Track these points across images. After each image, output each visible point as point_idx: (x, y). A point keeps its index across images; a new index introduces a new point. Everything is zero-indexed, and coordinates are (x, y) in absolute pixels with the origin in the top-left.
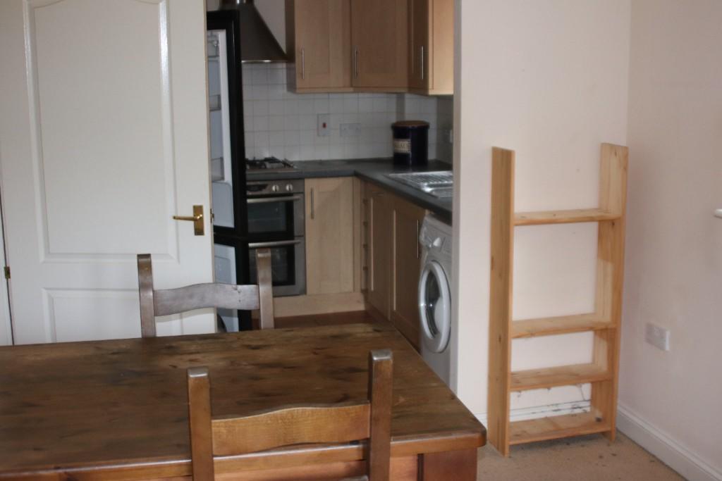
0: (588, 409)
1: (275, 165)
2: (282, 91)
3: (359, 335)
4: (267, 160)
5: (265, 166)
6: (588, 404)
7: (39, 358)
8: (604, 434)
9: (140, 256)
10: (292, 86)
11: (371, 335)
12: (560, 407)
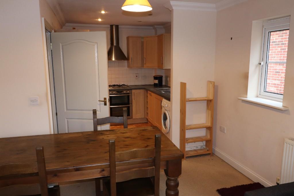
0: (205, 147)
1: (125, 86)
2: (126, 68)
3: (149, 129)
4: (122, 85)
5: (122, 86)
6: (205, 146)
7: (67, 137)
8: (209, 154)
9: (93, 110)
10: (129, 66)
11: (152, 129)
12: (198, 147)
